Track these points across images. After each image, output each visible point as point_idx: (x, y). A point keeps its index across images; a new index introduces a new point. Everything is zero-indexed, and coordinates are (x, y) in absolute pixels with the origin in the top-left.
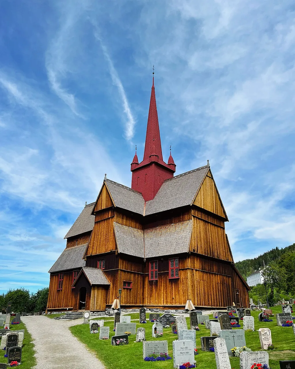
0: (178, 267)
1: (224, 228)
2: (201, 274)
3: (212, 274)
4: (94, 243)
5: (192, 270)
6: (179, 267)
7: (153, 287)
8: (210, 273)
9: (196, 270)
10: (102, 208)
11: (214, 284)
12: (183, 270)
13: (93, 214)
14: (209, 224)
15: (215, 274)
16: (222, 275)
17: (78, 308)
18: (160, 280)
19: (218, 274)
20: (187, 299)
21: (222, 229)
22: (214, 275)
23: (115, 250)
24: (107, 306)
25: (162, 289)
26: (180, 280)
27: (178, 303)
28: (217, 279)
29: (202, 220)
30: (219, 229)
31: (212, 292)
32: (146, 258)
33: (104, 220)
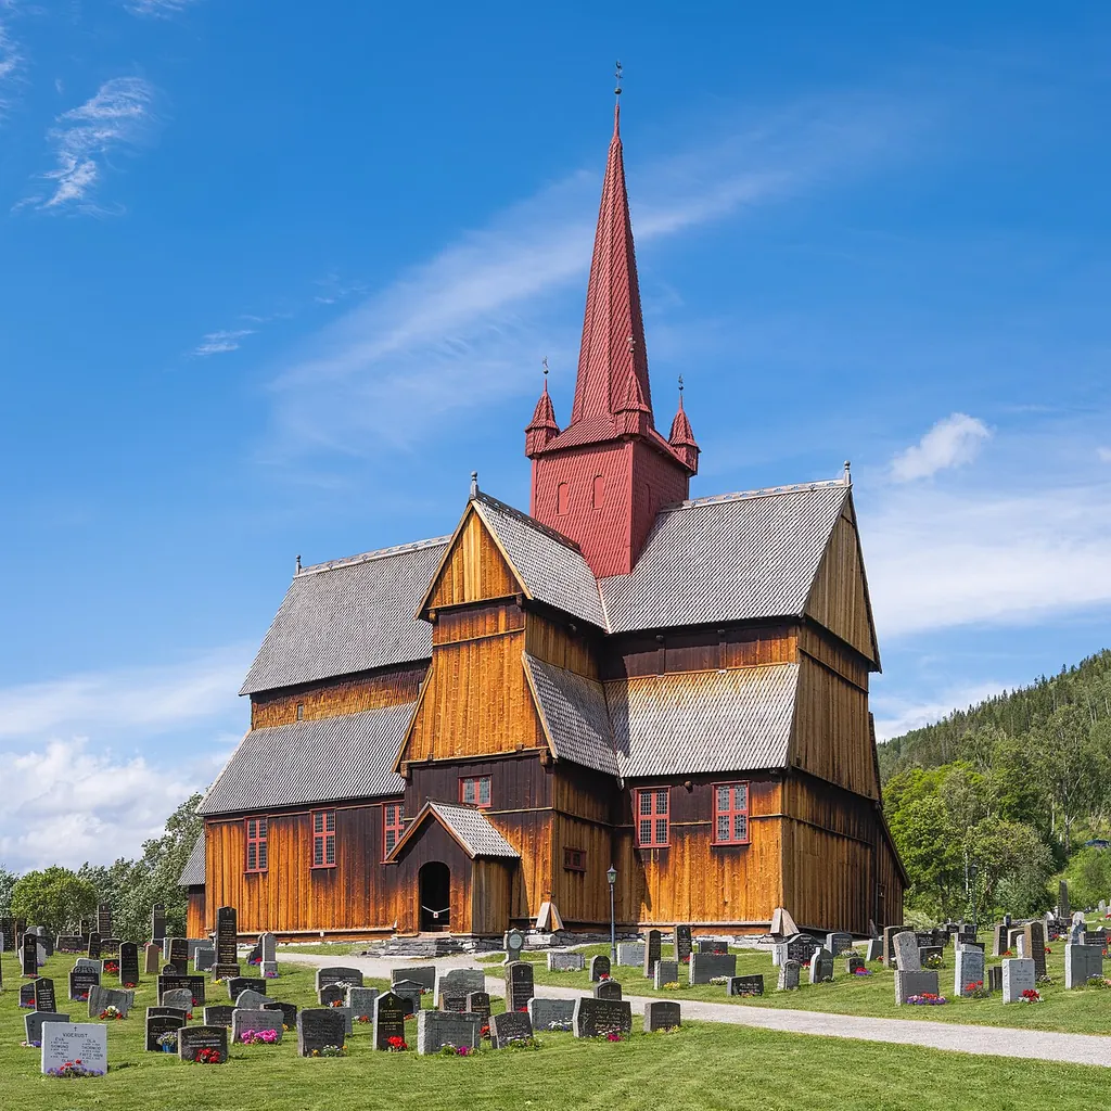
0: (746, 809)
1: (866, 693)
2: (809, 831)
3: (833, 834)
4: (435, 719)
5: (792, 820)
6: (750, 812)
7: (652, 867)
8: (826, 831)
9: (799, 822)
10: (466, 597)
11: (835, 865)
12: (762, 820)
13: (424, 615)
14: (836, 679)
15: (838, 836)
16: (852, 840)
17: (416, 925)
18: (679, 850)
19: (843, 837)
20: (774, 906)
21: (862, 696)
22: (835, 839)
23: (534, 748)
24: (511, 921)
25: (686, 877)
26: (750, 849)
27: (743, 918)
28: (842, 850)
29: (820, 664)
30: (857, 694)
31: (829, 888)
32: (624, 778)
33: (478, 642)
